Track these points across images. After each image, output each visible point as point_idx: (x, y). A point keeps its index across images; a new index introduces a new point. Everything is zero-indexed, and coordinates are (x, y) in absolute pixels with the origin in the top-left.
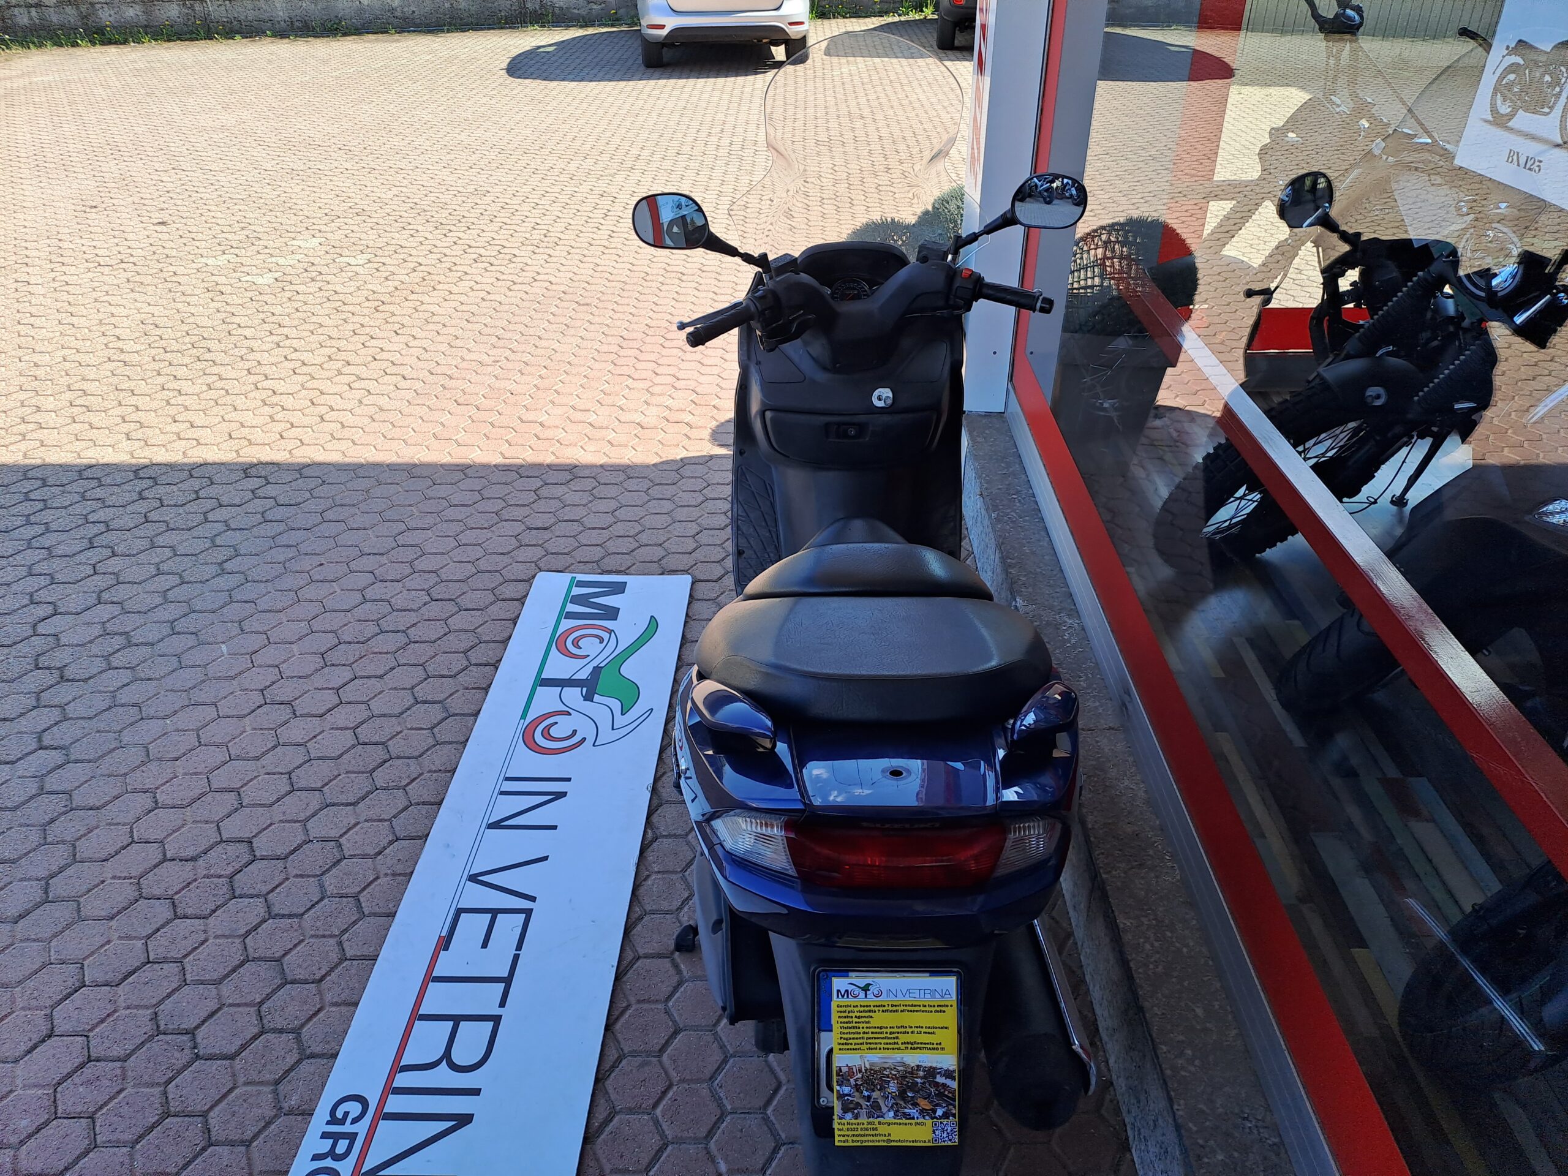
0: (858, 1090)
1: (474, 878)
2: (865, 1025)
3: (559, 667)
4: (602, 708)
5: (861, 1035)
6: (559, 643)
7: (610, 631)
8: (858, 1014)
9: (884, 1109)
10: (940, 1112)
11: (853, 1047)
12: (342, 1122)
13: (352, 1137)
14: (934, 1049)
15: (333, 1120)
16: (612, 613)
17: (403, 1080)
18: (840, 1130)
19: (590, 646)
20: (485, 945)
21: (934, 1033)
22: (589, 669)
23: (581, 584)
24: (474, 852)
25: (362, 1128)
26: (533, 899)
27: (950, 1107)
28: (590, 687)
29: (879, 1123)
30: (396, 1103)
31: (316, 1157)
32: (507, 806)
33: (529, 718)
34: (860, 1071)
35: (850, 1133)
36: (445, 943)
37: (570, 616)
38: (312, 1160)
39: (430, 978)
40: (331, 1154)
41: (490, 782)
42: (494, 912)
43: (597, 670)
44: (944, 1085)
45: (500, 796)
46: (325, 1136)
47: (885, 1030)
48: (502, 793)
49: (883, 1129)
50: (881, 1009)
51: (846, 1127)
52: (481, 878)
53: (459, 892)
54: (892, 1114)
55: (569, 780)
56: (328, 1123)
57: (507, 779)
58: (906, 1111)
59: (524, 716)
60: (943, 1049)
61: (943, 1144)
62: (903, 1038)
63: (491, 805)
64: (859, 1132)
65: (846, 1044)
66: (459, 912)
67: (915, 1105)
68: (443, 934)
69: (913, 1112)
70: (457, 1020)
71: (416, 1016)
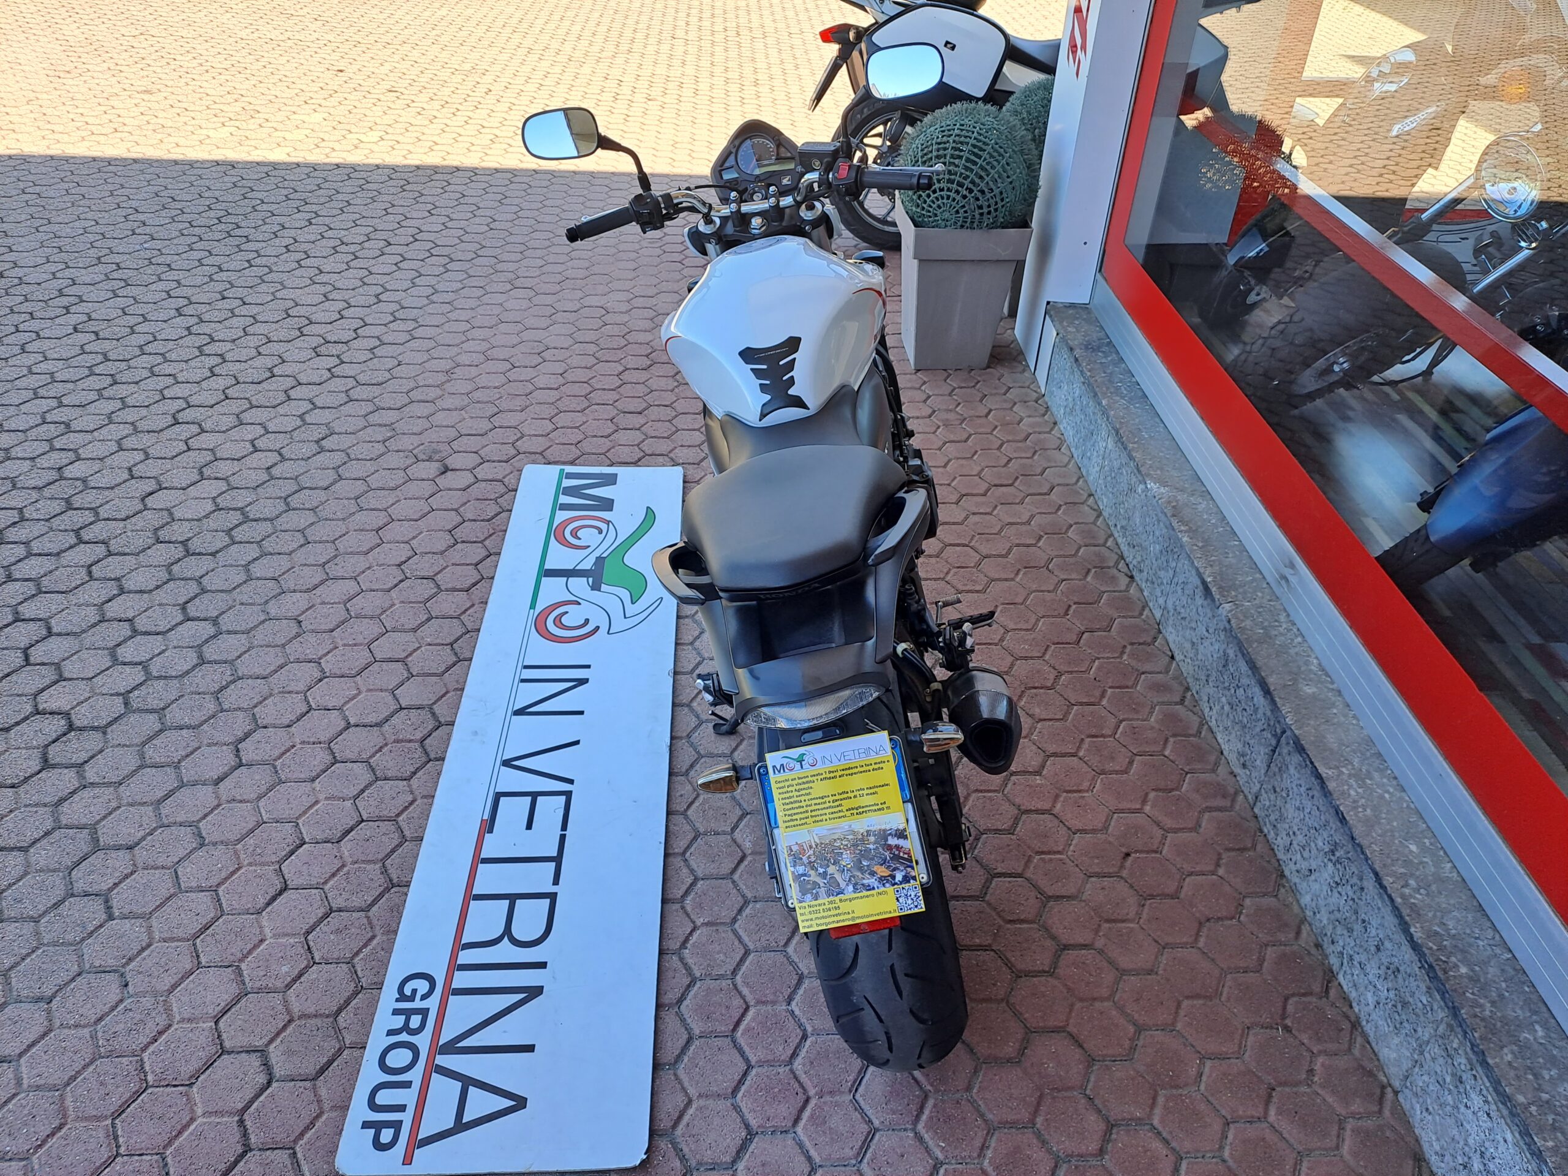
0: (813, 868)
1: (507, 763)
2: (806, 798)
3: (560, 559)
4: (611, 597)
5: (805, 809)
6: (557, 533)
7: (608, 522)
8: (797, 788)
9: (843, 885)
10: (899, 877)
11: (798, 822)
12: (412, 998)
13: (424, 1012)
14: (879, 810)
15: (402, 997)
16: (607, 504)
17: (466, 957)
18: (802, 914)
19: (587, 536)
20: (529, 826)
21: (876, 793)
22: (591, 560)
23: (570, 476)
24: (503, 739)
25: (433, 1003)
26: (571, 782)
27: (909, 869)
28: (596, 576)
29: (841, 900)
30: (462, 980)
31: (390, 1033)
32: (529, 694)
33: (539, 608)
34: (811, 847)
35: (813, 916)
36: (489, 825)
37: (564, 507)
38: (387, 1035)
39: (479, 860)
40: (406, 1028)
41: (508, 672)
42: (534, 796)
43: (600, 561)
44: (898, 847)
45: (521, 684)
46: (396, 1012)
47: (827, 799)
48: (523, 681)
49: (845, 907)
50: (819, 777)
51: (808, 910)
52: (514, 763)
53: (494, 778)
54: (851, 888)
55: (588, 667)
56: (397, 1000)
57: (526, 667)
58: (865, 882)
59: (533, 606)
60: (888, 808)
61: (909, 912)
62: (847, 804)
63: (513, 694)
64: (822, 914)
65: (792, 820)
66: (498, 796)
67: (873, 874)
68: (486, 817)
69: (872, 881)
70: (512, 898)
71: (471, 896)
